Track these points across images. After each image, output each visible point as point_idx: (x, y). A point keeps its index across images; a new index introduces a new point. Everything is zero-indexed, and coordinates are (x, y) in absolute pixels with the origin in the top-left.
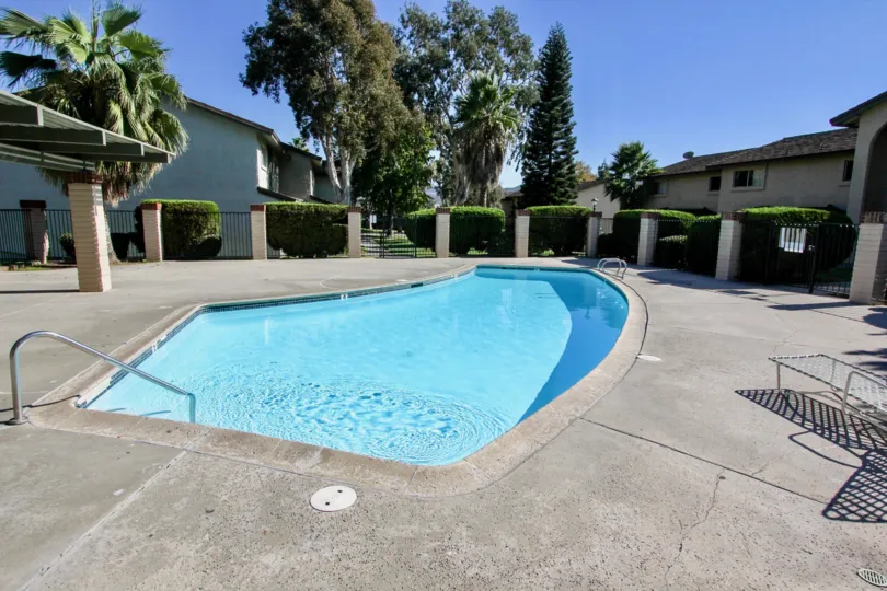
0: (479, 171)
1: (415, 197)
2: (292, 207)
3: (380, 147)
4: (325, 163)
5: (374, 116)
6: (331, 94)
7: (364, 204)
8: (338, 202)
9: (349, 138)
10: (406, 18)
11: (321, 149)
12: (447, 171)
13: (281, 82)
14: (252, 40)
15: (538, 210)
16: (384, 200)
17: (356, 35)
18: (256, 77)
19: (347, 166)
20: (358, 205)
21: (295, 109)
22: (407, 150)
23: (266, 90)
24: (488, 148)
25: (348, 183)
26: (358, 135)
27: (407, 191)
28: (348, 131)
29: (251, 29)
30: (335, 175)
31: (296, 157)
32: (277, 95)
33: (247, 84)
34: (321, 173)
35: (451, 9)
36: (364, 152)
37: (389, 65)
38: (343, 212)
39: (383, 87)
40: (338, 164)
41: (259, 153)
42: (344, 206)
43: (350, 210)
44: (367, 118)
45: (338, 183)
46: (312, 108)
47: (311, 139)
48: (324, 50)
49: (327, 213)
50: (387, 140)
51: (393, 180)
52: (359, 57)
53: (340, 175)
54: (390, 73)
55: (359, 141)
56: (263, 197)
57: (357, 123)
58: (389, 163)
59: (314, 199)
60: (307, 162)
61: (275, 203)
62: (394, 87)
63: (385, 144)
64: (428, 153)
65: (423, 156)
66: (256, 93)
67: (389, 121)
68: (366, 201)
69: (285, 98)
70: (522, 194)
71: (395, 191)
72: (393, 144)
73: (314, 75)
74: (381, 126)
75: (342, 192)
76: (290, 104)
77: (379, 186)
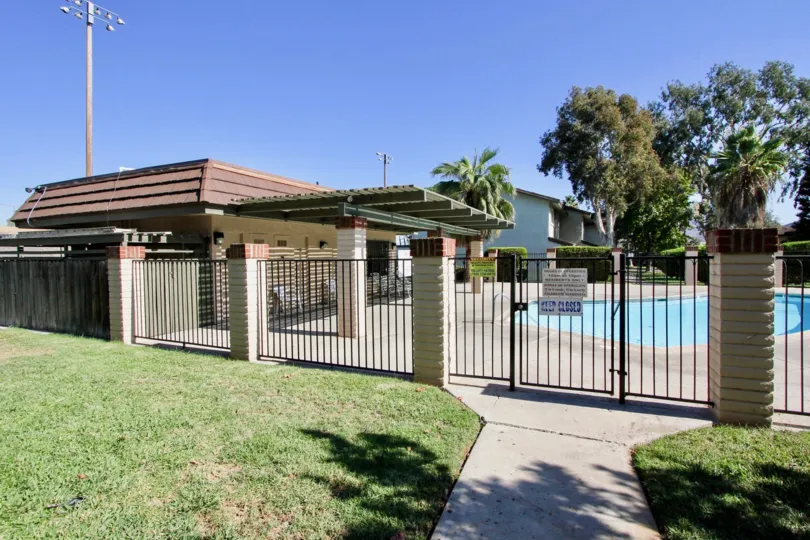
0: (737, 213)
1: (675, 237)
2: (573, 249)
3: (639, 201)
4: (594, 216)
5: (635, 178)
6: (602, 168)
7: (625, 245)
8: (604, 245)
9: (613, 198)
10: (667, 93)
11: (591, 208)
12: (711, 211)
13: (564, 166)
14: (545, 142)
15: (794, 246)
16: (643, 241)
17: (622, 125)
18: (548, 164)
19: (611, 218)
20: (620, 246)
21: (573, 181)
22: (665, 198)
23: (555, 173)
24: (747, 192)
25: (612, 230)
26: (621, 195)
27: (666, 233)
28: (613, 193)
29: (545, 134)
30: (601, 225)
31: (570, 213)
32: (561, 174)
33: (541, 170)
34: (590, 223)
35: (714, 74)
36: (625, 206)
37: (648, 140)
38: (608, 252)
39: (643, 156)
40: (604, 215)
41: (550, 215)
42: (609, 247)
43: (613, 250)
44: (628, 181)
45: (603, 230)
46: (586, 180)
47: (584, 202)
48: (596, 140)
49: (596, 253)
50: (645, 196)
51: (652, 225)
52: (625, 139)
53: (605, 224)
54: (650, 146)
55: (622, 199)
56: (552, 244)
57: (620, 186)
58: (648, 211)
59: (584, 243)
60: (580, 216)
61: (560, 247)
62: (653, 155)
63: (644, 198)
64: (686, 198)
65: (683, 201)
66: (547, 174)
67: (648, 183)
68: (627, 243)
69: (566, 174)
70: (794, 230)
71: (654, 233)
72: (651, 199)
73: (588, 158)
74: (641, 186)
75: (606, 236)
76: (569, 179)
77: (638, 230)
